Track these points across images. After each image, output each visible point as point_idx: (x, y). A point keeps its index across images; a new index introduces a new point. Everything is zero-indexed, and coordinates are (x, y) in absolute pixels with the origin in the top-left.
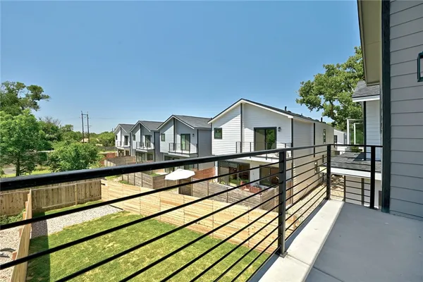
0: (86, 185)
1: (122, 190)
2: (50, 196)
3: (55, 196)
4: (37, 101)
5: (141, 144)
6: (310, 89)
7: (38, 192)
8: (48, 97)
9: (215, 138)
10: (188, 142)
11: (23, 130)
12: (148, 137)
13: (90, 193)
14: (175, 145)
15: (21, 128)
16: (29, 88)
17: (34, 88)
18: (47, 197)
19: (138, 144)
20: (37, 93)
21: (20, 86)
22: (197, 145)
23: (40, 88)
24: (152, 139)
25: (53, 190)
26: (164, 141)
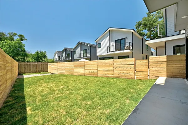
0: (41, 65)
1: (57, 66)
2: (26, 67)
3: (28, 67)
4: (22, 41)
5: (66, 58)
6: (140, 24)
7: (21, 64)
8: (26, 40)
9: (98, 48)
10: (86, 53)
11: (16, 47)
12: (69, 54)
13: (44, 68)
14: (80, 54)
15: (15, 46)
16: (18, 36)
17: (21, 36)
18: (25, 67)
19: (64, 57)
20: (22, 38)
21: (15, 34)
22: (90, 53)
23: (23, 36)
24: (70, 55)
25: (27, 65)
26: (76, 54)
